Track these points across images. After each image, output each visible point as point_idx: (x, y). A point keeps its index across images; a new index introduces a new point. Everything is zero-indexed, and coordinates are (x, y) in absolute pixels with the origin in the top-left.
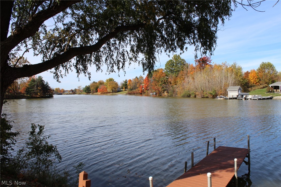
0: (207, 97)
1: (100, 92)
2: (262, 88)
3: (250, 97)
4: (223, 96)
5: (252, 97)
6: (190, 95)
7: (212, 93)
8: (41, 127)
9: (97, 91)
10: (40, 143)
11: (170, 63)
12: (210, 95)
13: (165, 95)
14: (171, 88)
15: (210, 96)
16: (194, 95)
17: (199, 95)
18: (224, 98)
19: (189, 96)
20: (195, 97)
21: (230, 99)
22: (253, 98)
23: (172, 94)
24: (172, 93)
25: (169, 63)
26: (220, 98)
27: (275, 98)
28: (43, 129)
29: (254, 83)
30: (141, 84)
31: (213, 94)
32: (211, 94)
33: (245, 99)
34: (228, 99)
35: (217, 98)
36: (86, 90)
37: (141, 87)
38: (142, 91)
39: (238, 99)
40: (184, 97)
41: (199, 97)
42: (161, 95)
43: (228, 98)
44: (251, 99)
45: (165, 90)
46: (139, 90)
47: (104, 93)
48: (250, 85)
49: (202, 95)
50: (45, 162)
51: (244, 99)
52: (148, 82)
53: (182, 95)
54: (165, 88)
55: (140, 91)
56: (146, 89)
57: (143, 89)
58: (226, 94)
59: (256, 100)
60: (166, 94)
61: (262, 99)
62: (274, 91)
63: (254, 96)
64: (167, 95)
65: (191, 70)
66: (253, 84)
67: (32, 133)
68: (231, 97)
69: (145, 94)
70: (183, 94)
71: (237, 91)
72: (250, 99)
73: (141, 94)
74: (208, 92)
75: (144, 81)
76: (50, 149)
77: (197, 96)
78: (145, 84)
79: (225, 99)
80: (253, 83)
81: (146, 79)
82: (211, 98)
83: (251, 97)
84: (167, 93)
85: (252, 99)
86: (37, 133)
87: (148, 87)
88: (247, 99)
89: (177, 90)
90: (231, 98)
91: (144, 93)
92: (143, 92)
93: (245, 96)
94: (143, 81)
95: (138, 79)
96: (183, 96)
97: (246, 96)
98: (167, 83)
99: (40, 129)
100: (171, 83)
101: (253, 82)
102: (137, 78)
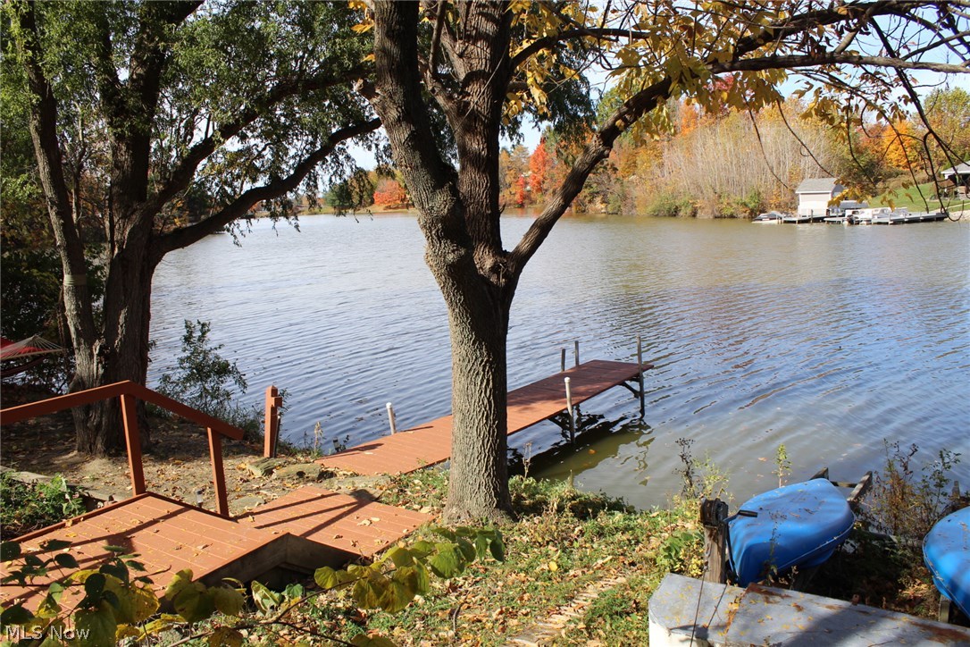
0: (732, 217)
1: (384, 203)
2: (924, 180)
3: (866, 214)
4: (778, 214)
5: (874, 215)
6: (677, 207)
7: (747, 201)
8: (203, 325)
9: (372, 202)
10: (204, 358)
11: (613, 100)
12: (741, 209)
13: (597, 212)
14: (617, 188)
15: (742, 213)
16: (689, 210)
17: (706, 210)
18: (784, 219)
19: (674, 213)
20: (694, 215)
21: (801, 222)
22: (876, 217)
23: (620, 207)
24: (618, 204)
25: (609, 100)
26: (771, 219)
27: (954, 215)
28: (209, 330)
29: (901, 164)
30: (521, 170)
31: (752, 205)
32: (745, 205)
33: (851, 222)
34: (794, 222)
35: (761, 220)
36: (334, 201)
37: (521, 182)
38: (524, 197)
39: (828, 222)
40: (656, 215)
41: (706, 217)
42: (584, 211)
43: (796, 219)
44: (869, 221)
45: (598, 193)
46: (514, 194)
47: (397, 208)
48: (885, 169)
49: (716, 207)
50: (215, 394)
51: (846, 223)
52: (544, 166)
53: (650, 209)
54: (595, 185)
55: (517, 197)
56: (540, 190)
57: (528, 188)
58: (792, 205)
59: (887, 223)
60: (599, 205)
61: (907, 222)
62: (956, 193)
63: (883, 211)
64: (603, 211)
65: (683, 121)
66: (898, 166)
67: (187, 339)
68: (808, 215)
69: (534, 206)
70: (653, 206)
71: (830, 195)
72: (867, 221)
73: (522, 206)
74: (737, 198)
75: (531, 162)
76: (223, 369)
77: (699, 211)
78: (534, 172)
79: (785, 222)
80: (895, 163)
81: (538, 156)
82: (744, 218)
83: (870, 217)
84: (602, 203)
85: (873, 221)
86: (196, 339)
87: (543, 182)
88: (858, 223)
89: (636, 192)
90: (807, 218)
91: (532, 202)
92: (526, 201)
93: (851, 214)
94: (528, 162)
95: (509, 155)
96: (655, 212)
97: (854, 213)
98: (602, 169)
99: (201, 330)
100: (615, 169)
101: (898, 160)
102: (507, 152)
